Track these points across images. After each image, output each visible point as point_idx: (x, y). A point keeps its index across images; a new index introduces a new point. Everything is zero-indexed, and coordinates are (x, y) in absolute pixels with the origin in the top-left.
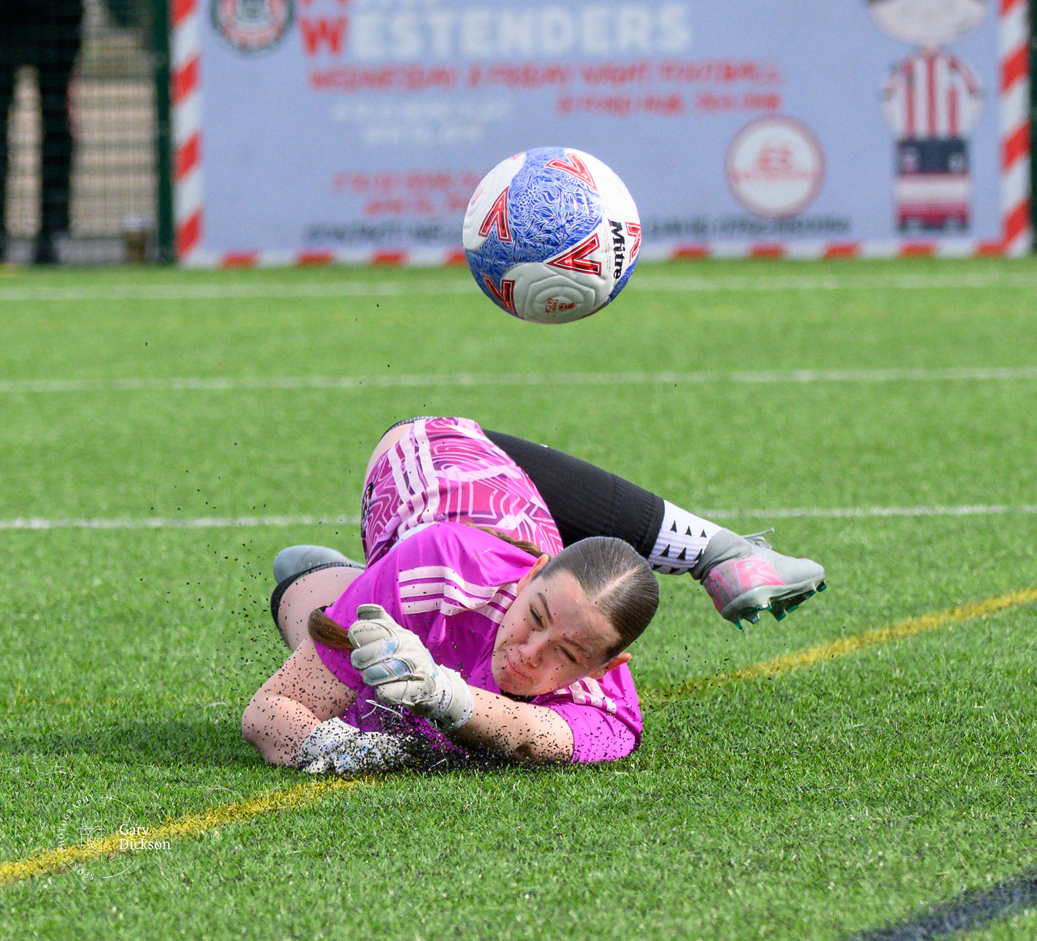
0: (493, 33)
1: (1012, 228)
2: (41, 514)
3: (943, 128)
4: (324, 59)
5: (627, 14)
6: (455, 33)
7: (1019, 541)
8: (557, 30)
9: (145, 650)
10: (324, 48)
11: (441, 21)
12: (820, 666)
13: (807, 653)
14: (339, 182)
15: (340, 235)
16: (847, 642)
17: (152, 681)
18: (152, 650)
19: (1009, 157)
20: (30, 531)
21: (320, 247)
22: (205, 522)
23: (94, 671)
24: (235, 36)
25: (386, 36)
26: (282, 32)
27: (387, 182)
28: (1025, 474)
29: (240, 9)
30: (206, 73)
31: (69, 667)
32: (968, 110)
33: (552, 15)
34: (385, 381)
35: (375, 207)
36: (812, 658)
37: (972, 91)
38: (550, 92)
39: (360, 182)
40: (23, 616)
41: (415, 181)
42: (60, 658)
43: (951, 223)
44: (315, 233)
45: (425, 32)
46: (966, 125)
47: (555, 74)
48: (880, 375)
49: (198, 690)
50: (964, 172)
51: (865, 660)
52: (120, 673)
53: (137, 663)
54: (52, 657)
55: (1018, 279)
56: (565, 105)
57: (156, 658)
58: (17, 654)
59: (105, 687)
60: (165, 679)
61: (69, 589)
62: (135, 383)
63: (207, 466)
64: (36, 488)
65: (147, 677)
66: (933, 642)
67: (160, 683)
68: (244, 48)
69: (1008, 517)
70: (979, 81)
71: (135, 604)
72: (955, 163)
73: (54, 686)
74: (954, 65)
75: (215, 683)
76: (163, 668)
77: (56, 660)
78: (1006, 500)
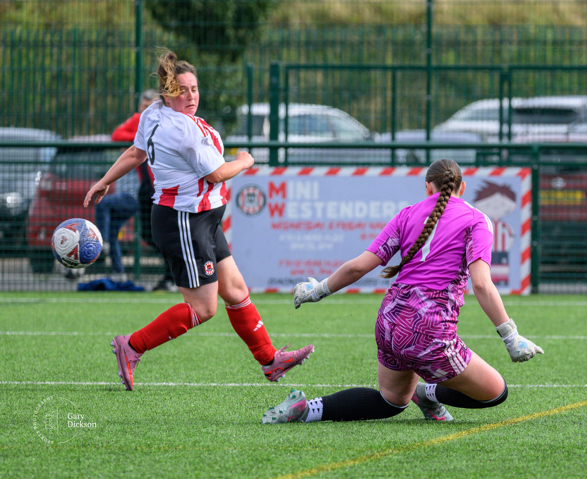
0: (338, 210)
1: (524, 285)
2: (172, 380)
3: (500, 248)
4: (277, 218)
5: (386, 204)
6: (324, 210)
7: (526, 397)
8: (361, 210)
9: (210, 430)
10: (276, 214)
11: (319, 205)
12: (454, 441)
13: (449, 436)
14: (281, 263)
15: (281, 282)
16: (464, 433)
17: (212, 442)
18: (213, 430)
19: (523, 260)
20: (168, 386)
21: (274, 286)
22: (233, 384)
23: (191, 437)
24: (245, 209)
25: (299, 211)
26: (261, 209)
27: (298, 264)
28: (528, 373)
29: (247, 199)
30: (233, 222)
31: (182, 436)
32: (509, 242)
33: (359, 204)
34: (297, 335)
35: (293, 273)
36: (451, 438)
37: (511, 235)
38: (358, 232)
39: (288, 263)
40: (166, 417)
41: (308, 263)
42: (179, 432)
43: (502, 283)
44: (272, 281)
45: (314, 209)
46: (507, 248)
47: (360, 225)
48: (476, 337)
49: (229, 445)
50: (507, 264)
51: (470, 439)
52: (201, 438)
53: (207, 435)
54: (176, 432)
55: (525, 303)
56: (363, 237)
57: (214, 433)
58: (163, 431)
59: (195, 443)
60: (217, 441)
61: (183, 408)
62: (207, 334)
63: (232, 365)
64: (171, 371)
65: (210, 440)
66: (495, 433)
67: (215, 442)
68: (248, 214)
69: (522, 388)
70: (513, 232)
71: (206, 414)
72: (504, 261)
73: (177, 443)
74: (504, 225)
75: (235, 442)
76: (216, 437)
77: (178, 433)
78: (521, 383)
